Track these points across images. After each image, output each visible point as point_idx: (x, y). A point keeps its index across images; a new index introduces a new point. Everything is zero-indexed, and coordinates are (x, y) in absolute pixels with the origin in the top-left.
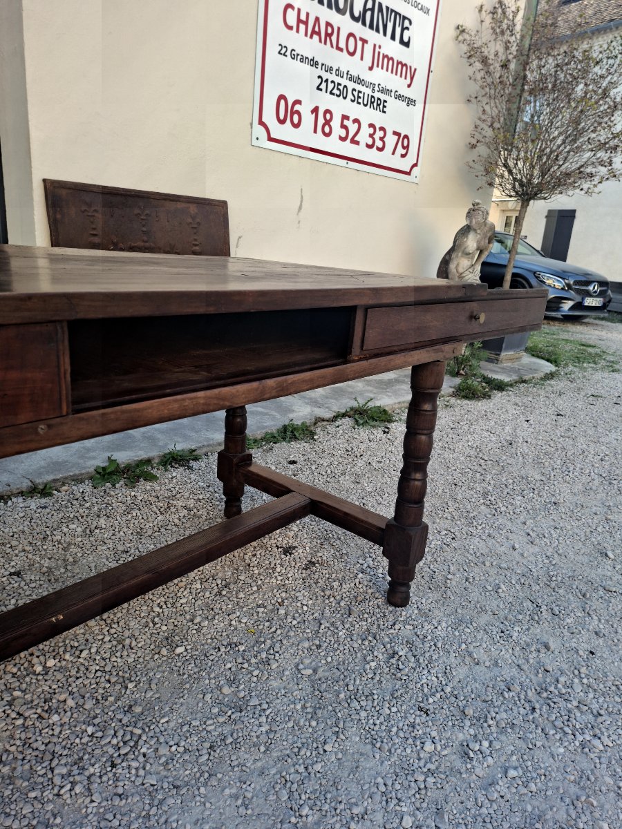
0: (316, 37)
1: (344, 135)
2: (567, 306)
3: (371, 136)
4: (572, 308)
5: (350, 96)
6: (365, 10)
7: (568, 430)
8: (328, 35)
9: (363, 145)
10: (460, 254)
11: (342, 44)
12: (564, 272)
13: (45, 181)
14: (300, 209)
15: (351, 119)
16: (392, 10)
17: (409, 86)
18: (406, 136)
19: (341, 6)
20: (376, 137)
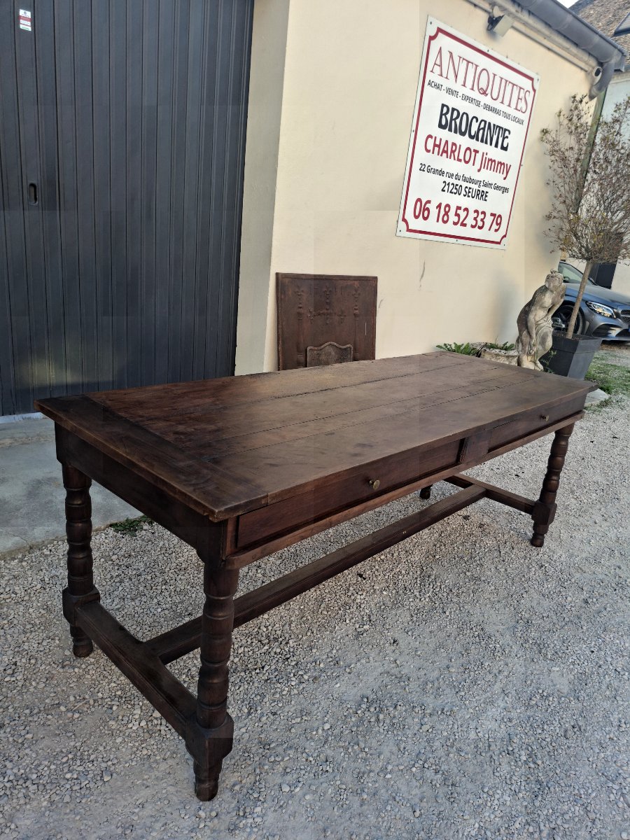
0: (445, 155)
1: (456, 221)
2: (614, 333)
3: (475, 219)
4: (619, 335)
5: (463, 192)
6: (479, 130)
7: (622, 450)
8: (453, 152)
9: (468, 225)
10: (538, 308)
11: (461, 157)
12: (613, 301)
13: (277, 274)
14: (422, 276)
15: (462, 209)
16: (498, 126)
17: (505, 179)
18: (500, 216)
19: (463, 130)
20: (479, 219)
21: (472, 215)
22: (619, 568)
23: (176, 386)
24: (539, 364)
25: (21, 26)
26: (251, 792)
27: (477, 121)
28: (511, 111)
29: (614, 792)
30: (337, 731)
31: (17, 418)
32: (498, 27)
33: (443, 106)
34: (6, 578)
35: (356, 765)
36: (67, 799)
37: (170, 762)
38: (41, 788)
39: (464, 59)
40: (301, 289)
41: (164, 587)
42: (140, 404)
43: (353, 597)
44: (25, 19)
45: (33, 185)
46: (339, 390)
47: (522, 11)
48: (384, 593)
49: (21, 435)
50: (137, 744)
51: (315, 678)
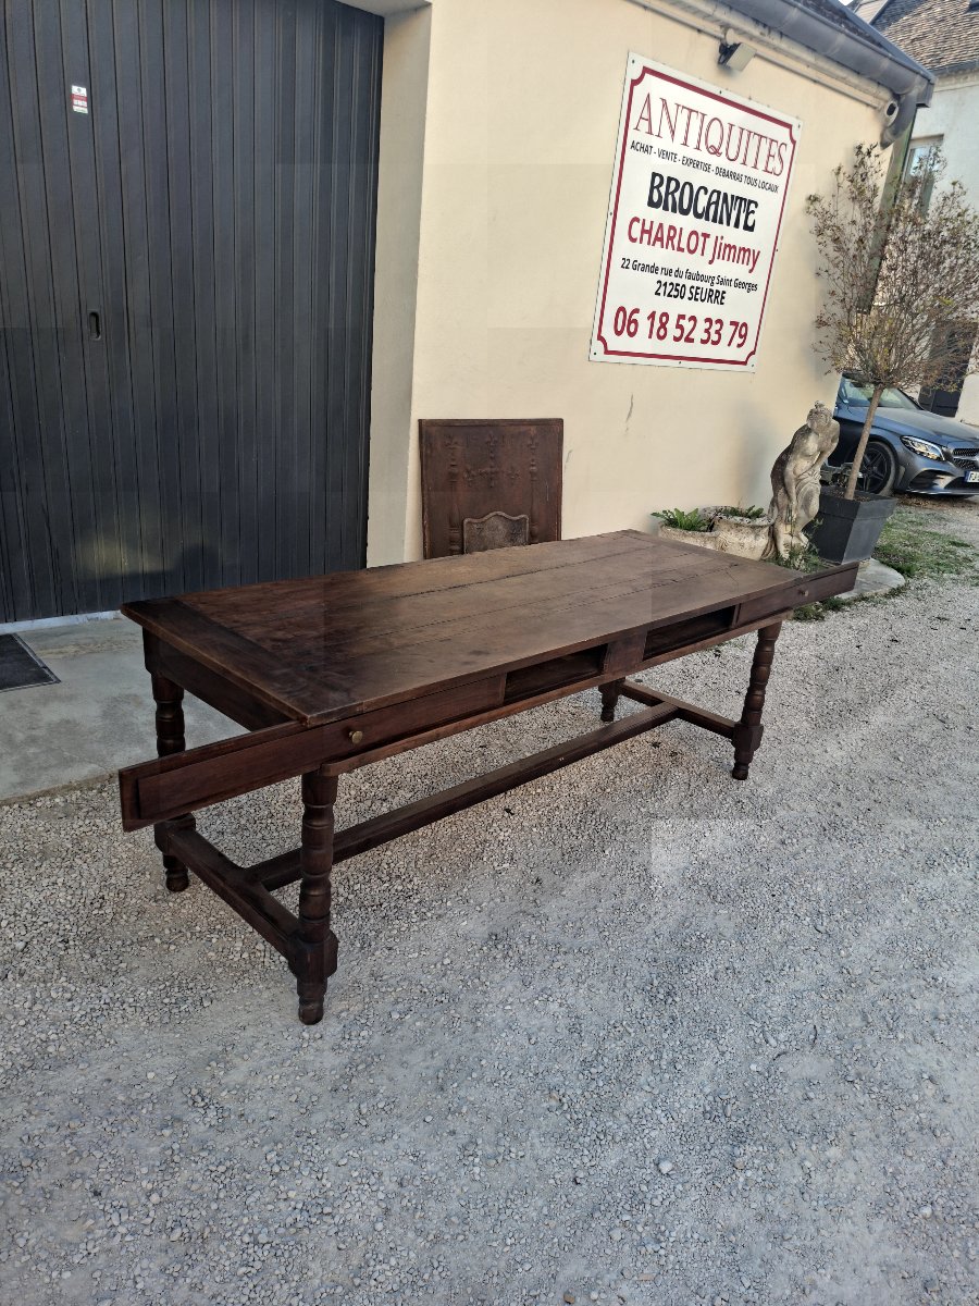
0: (658, 243)
1: (678, 335)
2: (942, 483)
3: (707, 331)
4: (949, 486)
5: (688, 294)
6: (709, 204)
8: (670, 238)
9: (697, 341)
10: (799, 454)
11: (684, 245)
12: (939, 434)
13: (420, 421)
14: (629, 415)
15: (687, 318)
16: (738, 198)
17: (751, 271)
18: (745, 325)
19: (685, 206)
20: (712, 331)
21: (702, 325)
22: (839, 805)
23: (277, 584)
24: (802, 536)
25: (76, 109)
26: (358, 1018)
27: (706, 193)
28: (759, 175)
29: (755, 1029)
30: (457, 967)
31: (80, 619)
32: (734, 60)
33: (654, 175)
34: (85, 810)
35: (475, 997)
36: (166, 1020)
37: (273, 990)
38: (139, 1010)
39: (683, 107)
40: (455, 440)
41: (269, 821)
42: (236, 608)
43: (495, 834)
44: (80, 98)
45: (95, 315)
46: (472, 588)
47: (770, 32)
48: (535, 830)
49: (87, 641)
50: (238, 974)
51: (440, 916)
